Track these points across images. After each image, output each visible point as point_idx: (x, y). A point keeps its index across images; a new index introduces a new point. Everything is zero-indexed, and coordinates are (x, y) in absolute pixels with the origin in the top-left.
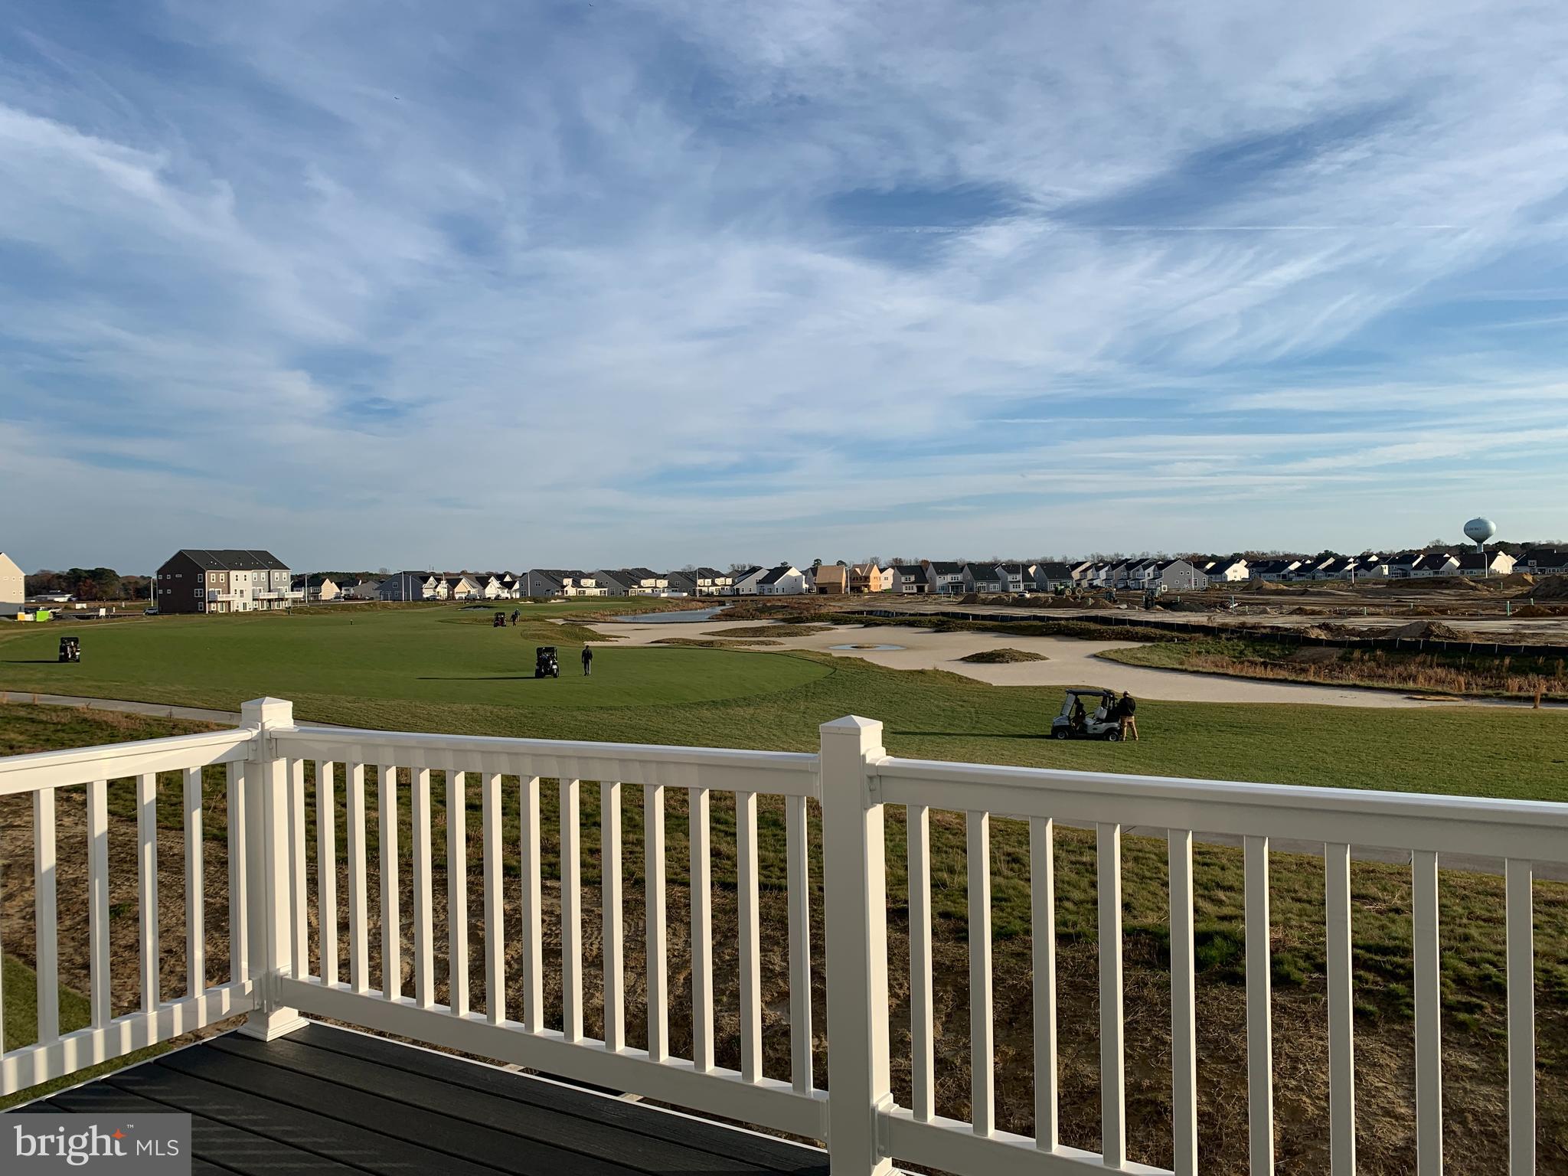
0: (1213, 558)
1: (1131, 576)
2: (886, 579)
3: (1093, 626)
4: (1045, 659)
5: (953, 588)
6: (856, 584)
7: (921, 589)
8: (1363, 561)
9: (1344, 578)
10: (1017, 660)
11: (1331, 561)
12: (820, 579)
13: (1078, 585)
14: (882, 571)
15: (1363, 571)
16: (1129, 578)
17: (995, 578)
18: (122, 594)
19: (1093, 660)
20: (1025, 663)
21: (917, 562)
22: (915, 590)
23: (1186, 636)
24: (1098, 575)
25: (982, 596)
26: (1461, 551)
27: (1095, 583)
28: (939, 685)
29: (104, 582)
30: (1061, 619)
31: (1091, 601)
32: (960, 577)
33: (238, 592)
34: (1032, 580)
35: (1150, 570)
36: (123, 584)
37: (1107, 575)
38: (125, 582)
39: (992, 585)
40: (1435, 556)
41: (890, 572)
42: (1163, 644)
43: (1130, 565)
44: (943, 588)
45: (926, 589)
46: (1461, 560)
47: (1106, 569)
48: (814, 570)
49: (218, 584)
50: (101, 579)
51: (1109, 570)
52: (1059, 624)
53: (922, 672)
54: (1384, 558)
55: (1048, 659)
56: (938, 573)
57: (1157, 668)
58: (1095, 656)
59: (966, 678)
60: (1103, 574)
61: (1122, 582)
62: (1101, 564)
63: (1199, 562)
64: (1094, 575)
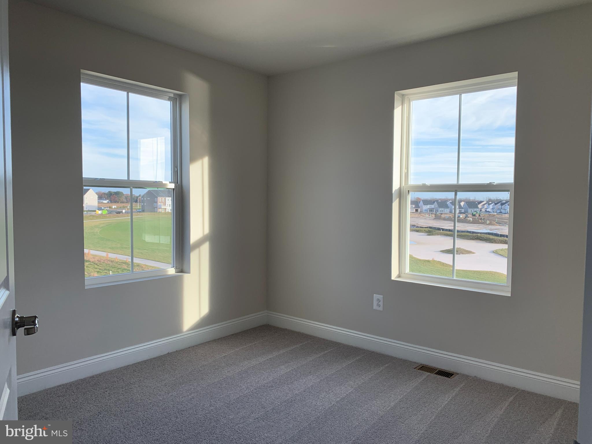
1: (503, 208)
3: (491, 237)
4: (474, 253)
5: (430, 210)
7: (417, 210)
10: (463, 254)
13: (481, 210)
16: (502, 209)
17: (447, 207)
18: (125, 201)
19: (493, 254)
20: (466, 255)
21: (414, 198)
22: (414, 211)
24: (489, 207)
25: (443, 216)
27: (488, 210)
28: (436, 268)
29: (119, 196)
30: (478, 233)
31: (488, 222)
32: (433, 206)
33: (169, 205)
34: (462, 208)
36: (125, 197)
37: (493, 207)
38: (126, 196)
39: (446, 210)
44: (426, 210)
45: (419, 210)
47: (493, 204)
49: (162, 202)
50: (118, 195)
51: (494, 205)
52: (478, 235)
53: (428, 261)
55: (475, 253)
56: (424, 204)
58: (493, 252)
59: (445, 264)
60: (491, 206)
61: (499, 210)
62: (490, 202)
64: (487, 207)
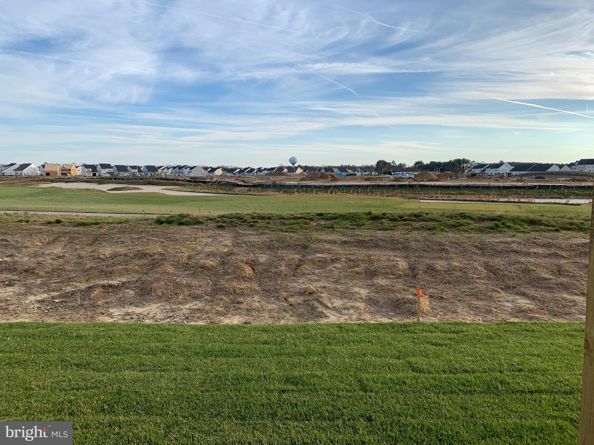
0: (211, 167)
2: (79, 171)
3: (162, 181)
4: (142, 189)
5: (108, 174)
6: (64, 172)
7: (94, 175)
8: (260, 170)
9: (253, 175)
11: (249, 169)
12: (47, 169)
14: (77, 167)
15: (259, 173)
16: (180, 172)
20: (134, 190)
21: (93, 164)
22: (92, 175)
23: (197, 184)
24: (168, 171)
26: (288, 168)
32: (112, 170)
34: (142, 172)
35: (188, 169)
37: (172, 171)
39: (125, 174)
40: (281, 169)
41: (80, 168)
42: (188, 186)
43: (180, 168)
44: (104, 174)
45: (97, 174)
46: (288, 170)
47: (171, 169)
48: (43, 166)
51: (173, 168)
54: (265, 169)
56: (102, 168)
57: (184, 191)
58: (162, 189)
61: (177, 174)
62: (169, 167)
63: (206, 168)
64: (166, 171)
